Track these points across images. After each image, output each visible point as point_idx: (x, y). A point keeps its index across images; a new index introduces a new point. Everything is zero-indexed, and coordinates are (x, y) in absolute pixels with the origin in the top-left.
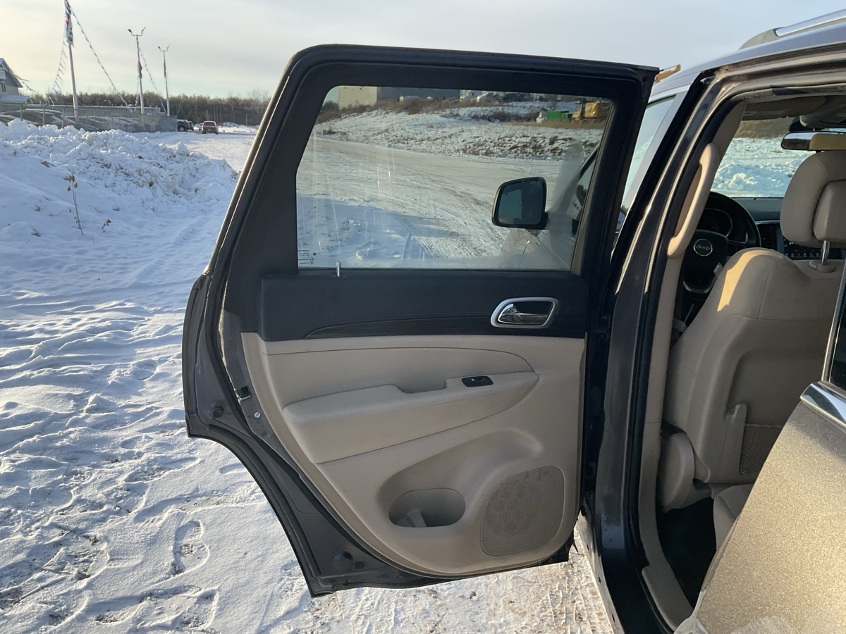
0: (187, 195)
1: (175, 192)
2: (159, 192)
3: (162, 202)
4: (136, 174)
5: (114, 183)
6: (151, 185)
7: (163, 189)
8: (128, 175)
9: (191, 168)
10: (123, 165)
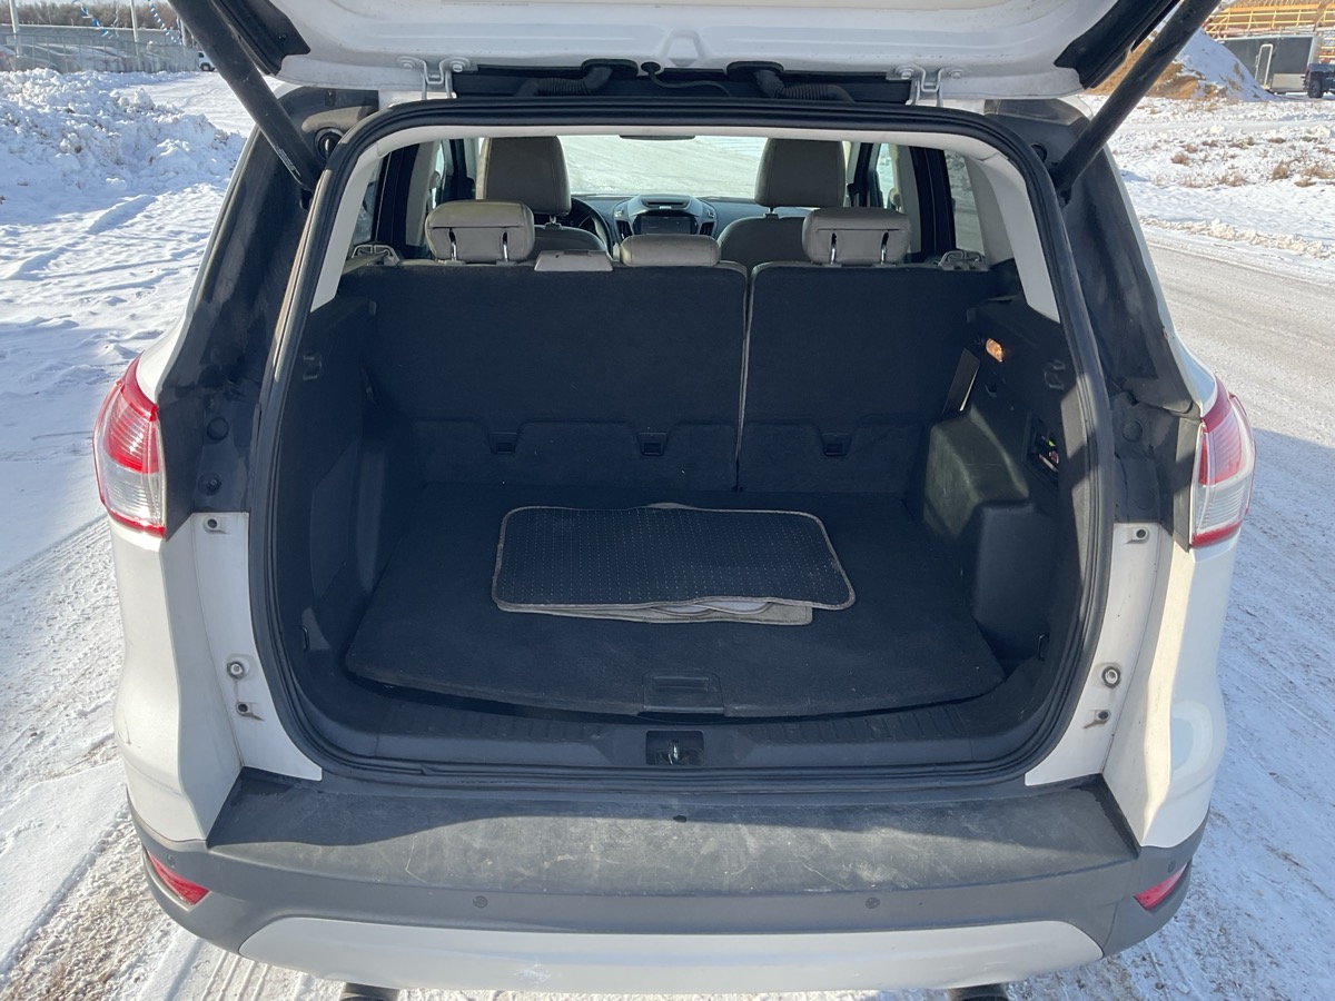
0: (136, 166)
1: (118, 162)
2: (91, 161)
3: (94, 176)
4: (57, 135)
5: (23, 148)
6: (78, 150)
7: (97, 157)
9: (151, 126)
10: (37, 122)
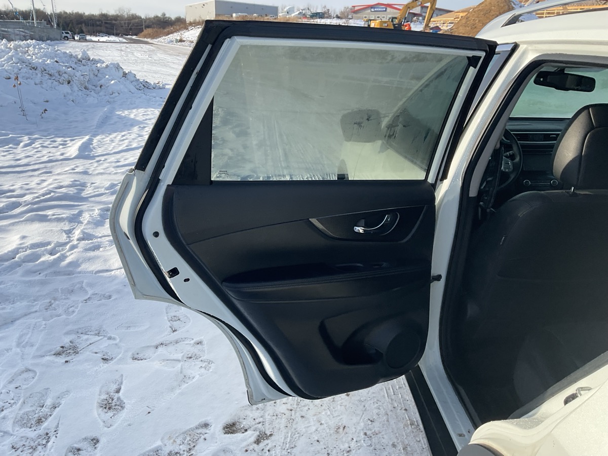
0: (95, 90)
1: (86, 88)
2: (76, 88)
3: (79, 96)
4: (57, 75)
5: (41, 82)
6: (69, 82)
7: (77, 86)
8: (51, 75)
10: (46, 68)
